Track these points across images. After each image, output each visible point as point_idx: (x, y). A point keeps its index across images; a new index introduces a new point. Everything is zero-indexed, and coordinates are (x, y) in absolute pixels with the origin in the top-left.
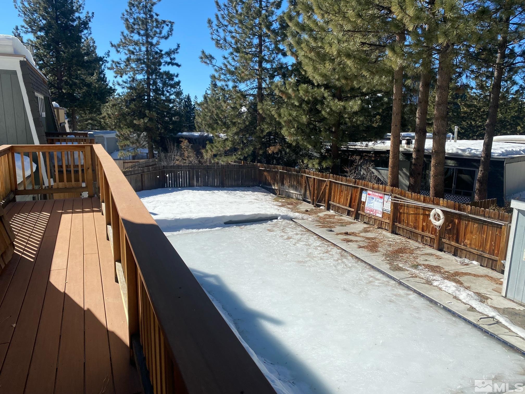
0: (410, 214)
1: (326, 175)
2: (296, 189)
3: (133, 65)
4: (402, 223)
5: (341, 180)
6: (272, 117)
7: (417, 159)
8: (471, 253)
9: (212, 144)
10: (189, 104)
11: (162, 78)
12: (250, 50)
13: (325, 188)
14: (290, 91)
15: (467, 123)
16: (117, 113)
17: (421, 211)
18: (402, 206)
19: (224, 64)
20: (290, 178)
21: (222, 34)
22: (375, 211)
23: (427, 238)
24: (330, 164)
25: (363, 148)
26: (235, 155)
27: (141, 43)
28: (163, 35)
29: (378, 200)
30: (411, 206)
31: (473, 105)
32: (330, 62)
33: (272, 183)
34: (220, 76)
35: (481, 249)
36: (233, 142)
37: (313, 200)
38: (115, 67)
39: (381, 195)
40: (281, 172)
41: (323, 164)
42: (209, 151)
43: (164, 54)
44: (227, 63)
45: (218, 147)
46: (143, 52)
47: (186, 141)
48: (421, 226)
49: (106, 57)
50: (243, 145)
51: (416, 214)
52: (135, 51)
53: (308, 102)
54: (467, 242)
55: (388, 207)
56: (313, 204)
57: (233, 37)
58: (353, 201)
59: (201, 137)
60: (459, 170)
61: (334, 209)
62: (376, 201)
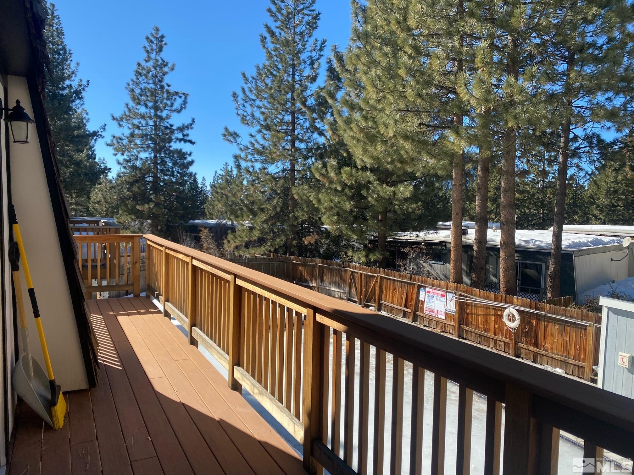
0: (479, 315)
1: (375, 269)
2: (339, 286)
3: (138, 142)
4: (470, 325)
5: (393, 275)
6: (309, 203)
7: (479, 251)
8: (554, 360)
9: (235, 234)
10: (195, 187)
11: (173, 156)
12: (280, 128)
13: (375, 285)
14: (332, 174)
15: (521, 211)
16: (116, 197)
17: (492, 312)
18: (469, 305)
19: (251, 143)
20: (331, 273)
21: (249, 110)
22: (436, 312)
23: (500, 343)
24: (379, 256)
25: (414, 238)
26: (264, 246)
27: (148, 117)
28: (175, 107)
29: (440, 299)
30: (479, 305)
31: (526, 191)
32: (382, 143)
33: (309, 279)
34: (247, 156)
35: (565, 354)
36: (262, 231)
37: (361, 298)
38: (116, 143)
39: (443, 293)
40: (319, 266)
41: (370, 257)
42: (232, 242)
43: (176, 130)
44: (254, 142)
45: (243, 237)
46: (150, 127)
47: (206, 230)
48: (492, 329)
49: (102, 132)
50: (273, 236)
51: (486, 315)
52: (140, 125)
53: (351, 187)
54: (548, 346)
55: (452, 307)
56: (360, 304)
57: (263, 113)
58: (409, 300)
59: (218, 225)
60: (523, 264)
61: (386, 310)
62: (437, 299)
